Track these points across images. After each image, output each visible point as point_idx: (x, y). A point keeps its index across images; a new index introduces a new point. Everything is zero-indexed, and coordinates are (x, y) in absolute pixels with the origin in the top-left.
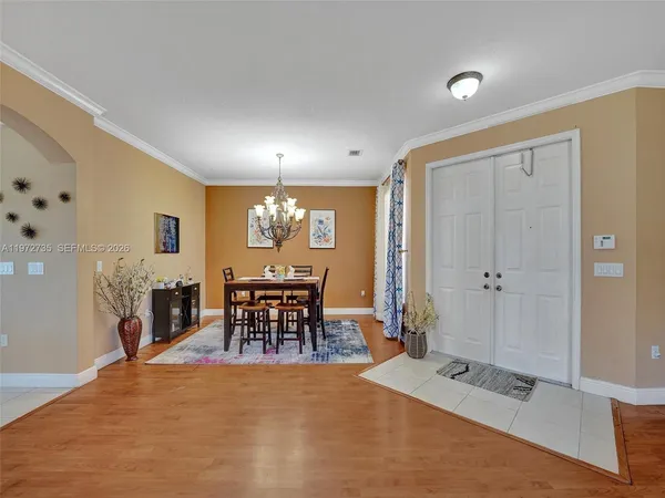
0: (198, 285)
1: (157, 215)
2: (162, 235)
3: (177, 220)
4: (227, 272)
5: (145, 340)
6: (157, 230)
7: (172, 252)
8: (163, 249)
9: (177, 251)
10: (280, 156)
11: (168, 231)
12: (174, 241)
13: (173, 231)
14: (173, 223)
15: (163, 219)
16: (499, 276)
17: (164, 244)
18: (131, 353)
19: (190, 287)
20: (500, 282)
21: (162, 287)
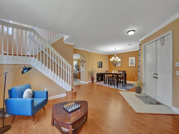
2: (99, 65)
3: (102, 62)
5: (95, 81)
6: (98, 64)
10: (115, 49)
13: (101, 64)
14: (101, 63)
16: (157, 74)
18: (93, 82)
19: (103, 73)
20: (157, 76)
21: (98, 73)
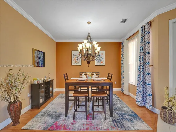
0: (52, 81)
1: (34, 50)
2: (36, 59)
3: (44, 53)
4: (66, 75)
7: (42, 67)
8: (37, 65)
9: (44, 66)
11: (40, 58)
12: (43, 62)
13: (42, 57)
14: (42, 55)
15: (37, 52)
17: (38, 63)
18: (16, 121)
19: (49, 81)
